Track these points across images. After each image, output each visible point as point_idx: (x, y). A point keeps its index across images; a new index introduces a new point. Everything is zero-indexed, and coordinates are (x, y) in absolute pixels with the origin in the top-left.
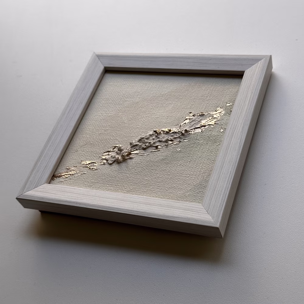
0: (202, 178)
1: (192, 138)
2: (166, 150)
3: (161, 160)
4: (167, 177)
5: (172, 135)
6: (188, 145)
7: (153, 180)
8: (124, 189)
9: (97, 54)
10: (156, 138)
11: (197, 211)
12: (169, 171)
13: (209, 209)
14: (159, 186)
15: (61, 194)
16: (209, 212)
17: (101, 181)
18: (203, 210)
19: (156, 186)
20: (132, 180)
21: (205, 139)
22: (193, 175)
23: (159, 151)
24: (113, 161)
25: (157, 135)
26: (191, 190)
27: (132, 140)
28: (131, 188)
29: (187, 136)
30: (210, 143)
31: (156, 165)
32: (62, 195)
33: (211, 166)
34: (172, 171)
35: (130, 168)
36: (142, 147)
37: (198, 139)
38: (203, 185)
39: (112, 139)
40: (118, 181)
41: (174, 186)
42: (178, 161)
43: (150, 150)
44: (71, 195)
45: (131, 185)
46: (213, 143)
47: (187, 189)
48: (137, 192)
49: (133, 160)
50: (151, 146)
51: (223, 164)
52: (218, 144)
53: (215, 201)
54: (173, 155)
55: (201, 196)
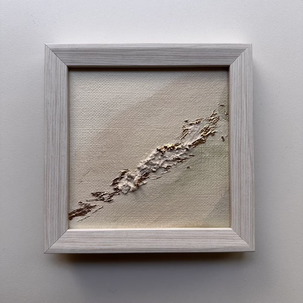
0: (220, 196)
1: (197, 152)
2: (176, 169)
3: (176, 182)
4: (187, 200)
5: (178, 152)
6: (196, 161)
7: (174, 205)
8: (150, 219)
9: (51, 47)
10: (162, 157)
11: (231, 238)
12: (187, 193)
13: (242, 235)
14: (183, 211)
15: (90, 241)
16: (242, 237)
17: (123, 213)
18: (236, 236)
19: (180, 211)
20: (154, 208)
21: (210, 152)
22: (211, 194)
23: (170, 172)
24: (127, 190)
25: (162, 154)
26: (214, 211)
27: (137, 162)
28: (157, 217)
29: (192, 150)
30: (216, 155)
31: (172, 188)
32: (93, 243)
33: (225, 182)
34: (190, 193)
35: (147, 195)
36: (151, 170)
37: (204, 153)
38: (224, 203)
39: (115, 162)
40: (141, 211)
41: (197, 209)
42: (192, 180)
43: (161, 171)
44: (103, 241)
45: (155, 213)
46: (219, 155)
47: (210, 210)
48: (164, 220)
49: (147, 186)
50: (160, 168)
51: (241, 185)
52: (224, 155)
53: (244, 225)
54: (185, 174)
55: (225, 215)
